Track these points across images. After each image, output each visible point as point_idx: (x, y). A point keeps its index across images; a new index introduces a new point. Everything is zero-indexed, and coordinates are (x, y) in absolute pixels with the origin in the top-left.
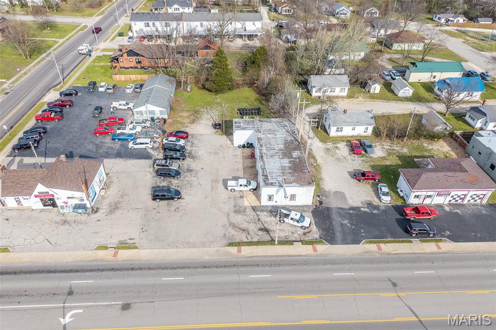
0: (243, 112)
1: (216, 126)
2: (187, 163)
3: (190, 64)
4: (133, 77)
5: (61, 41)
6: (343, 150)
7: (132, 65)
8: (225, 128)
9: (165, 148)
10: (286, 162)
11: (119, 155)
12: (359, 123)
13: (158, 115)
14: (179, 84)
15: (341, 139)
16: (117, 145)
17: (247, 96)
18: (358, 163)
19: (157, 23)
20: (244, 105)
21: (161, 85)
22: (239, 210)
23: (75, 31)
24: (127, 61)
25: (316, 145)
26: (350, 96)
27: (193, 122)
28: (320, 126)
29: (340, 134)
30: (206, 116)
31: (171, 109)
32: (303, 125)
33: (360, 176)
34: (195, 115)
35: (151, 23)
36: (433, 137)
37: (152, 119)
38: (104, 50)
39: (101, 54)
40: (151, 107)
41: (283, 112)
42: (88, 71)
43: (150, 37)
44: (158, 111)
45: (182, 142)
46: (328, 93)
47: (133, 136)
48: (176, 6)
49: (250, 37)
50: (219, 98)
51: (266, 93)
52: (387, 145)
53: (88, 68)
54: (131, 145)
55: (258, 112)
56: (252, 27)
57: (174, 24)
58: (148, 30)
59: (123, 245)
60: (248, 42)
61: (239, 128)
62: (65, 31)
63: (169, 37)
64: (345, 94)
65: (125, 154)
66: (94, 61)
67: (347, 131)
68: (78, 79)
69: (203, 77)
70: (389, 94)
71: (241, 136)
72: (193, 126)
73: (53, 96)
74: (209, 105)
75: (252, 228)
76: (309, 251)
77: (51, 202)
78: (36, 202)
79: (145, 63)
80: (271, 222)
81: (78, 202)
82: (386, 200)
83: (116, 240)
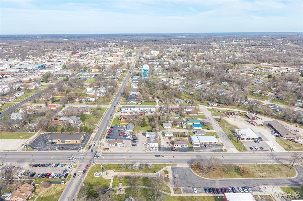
0: (148, 131)
1: (143, 134)
2: (137, 140)
3: (137, 120)
4: (124, 123)
5: (104, 113)
7: (124, 120)
8: (144, 134)
9: (133, 138)
10: (154, 140)
11: (125, 139)
12: (170, 134)
13: (131, 132)
14: (135, 125)
15: (167, 137)
16: (124, 137)
17: (149, 128)
18: (169, 141)
19: (128, 109)
20: (149, 130)
21: (131, 126)
22: (146, 147)
23: (106, 110)
24: (123, 120)
25: (162, 138)
26: (172, 128)
27: (138, 133)
28: (163, 134)
29: (167, 136)
30: (140, 132)
31: (133, 130)
32: (160, 134)
33: (168, 143)
34: (138, 132)
35: (127, 109)
36: (185, 136)
37: (130, 133)
38: (115, 116)
39: (115, 117)
40: (130, 130)
41: (155, 131)
42: (114, 122)
43: (126, 113)
44: (131, 131)
45: (136, 137)
46: (167, 127)
47: (127, 136)
48: (132, 101)
49: (152, 112)
50: (143, 128)
51: (153, 127)
52: (176, 138)
53: (113, 121)
54: (127, 137)
55: (151, 131)
56: (152, 109)
57: (132, 109)
58: (126, 111)
59: (128, 151)
60: (151, 113)
61: (147, 134)
62: (104, 110)
63: (131, 112)
64: (171, 127)
65: (126, 139)
66: (114, 119)
67: (168, 135)
68: (112, 124)
69: (140, 123)
70: (182, 127)
71: (147, 136)
72: (138, 134)
73: (108, 128)
74: (141, 130)
75: (148, 149)
76: (156, 152)
77: (117, 145)
78: (114, 145)
79: (127, 120)
80: (151, 149)
81: (121, 145)
82: (171, 146)
83: (127, 150)
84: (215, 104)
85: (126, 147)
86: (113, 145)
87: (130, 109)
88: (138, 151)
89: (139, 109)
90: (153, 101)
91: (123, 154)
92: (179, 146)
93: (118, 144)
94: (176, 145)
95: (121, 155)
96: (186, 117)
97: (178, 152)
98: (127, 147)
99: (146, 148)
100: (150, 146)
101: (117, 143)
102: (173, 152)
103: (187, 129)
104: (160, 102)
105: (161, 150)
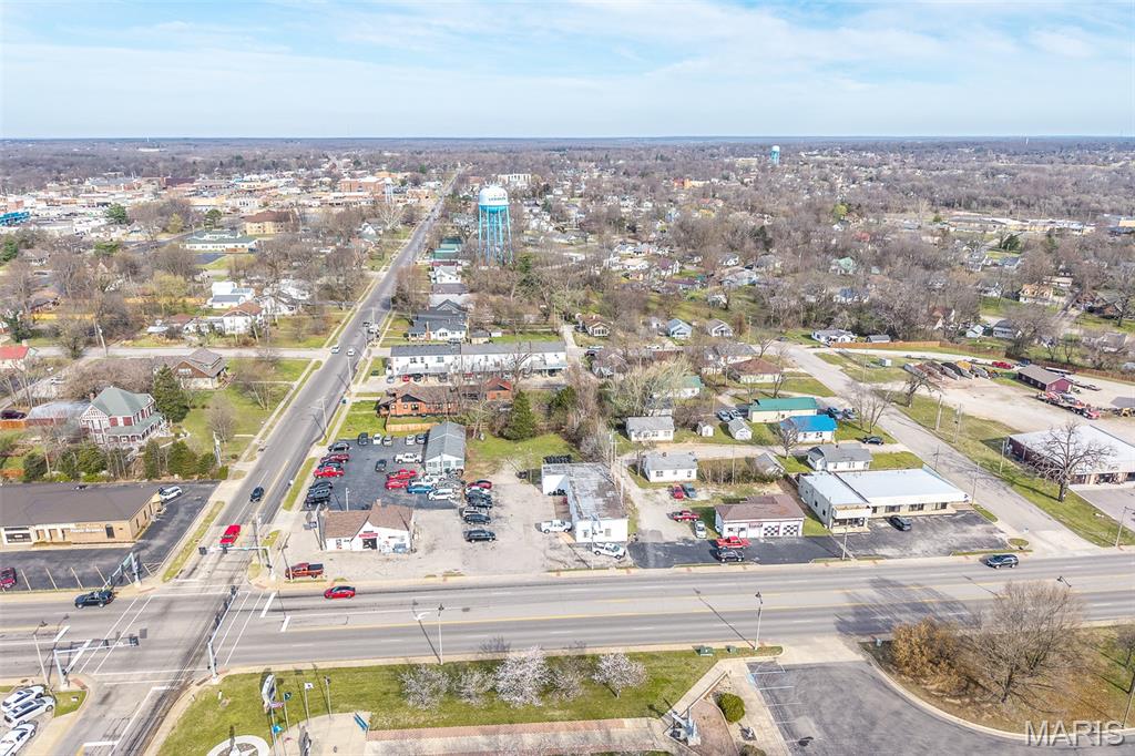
0: (549, 460)
1: (520, 475)
2: (494, 511)
3: (478, 409)
4: (412, 426)
5: (297, 383)
6: (664, 494)
7: (406, 412)
8: (532, 477)
9: (470, 499)
10: (600, 501)
11: (419, 506)
12: (679, 466)
13: (453, 466)
14: (469, 433)
15: (662, 484)
16: (415, 498)
17: (556, 444)
18: (678, 506)
19: (427, 359)
20: (551, 453)
21: (452, 434)
23: (308, 370)
24: (401, 408)
25: (634, 491)
26: (677, 440)
27: (494, 472)
28: (638, 470)
29: (661, 479)
30: (506, 466)
31: (466, 459)
32: (619, 470)
33: (678, 515)
34: (496, 467)
35: (418, 358)
36: (765, 480)
37: (447, 471)
38: (360, 395)
39: (357, 400)
40: (446, 457)
41: (595, 457)
42: (350, 420)
43: (418, 376)
44: (453, 461)
45: (486, 491)
46: (650, 438)
47: (433, 488)
48: (442, 331)
49: (552, 372)
50: (520, 446)
51: (575, 439)
52: (713, 489)
53: (348, 417)
54: (431, 495)
55: (568, 459)
56: (553, 359)
57: (449, 359)
58: (418, 367)
59: (447, 575)
60: (549, 378)
61: (549, 473)
62: (295, 370)
63: (442, 376)
64: (670, 437)
65: (426, 504)
66: (353, 408)
67: (668, 476)
69: (498, 424)
70: (725, 437)
71: (551, 482)
72: (493, 476)
73: (320, 451)
74: (510, 455)
75: (569, 559)
76: (623, 573)
77: (371, 543)
78: (358, 544)
79: (423, 409)
80: (587, 555)
81: (398, 542)
82: (702, 534)
83: (442, 571)
84: (844, 336)
85: (431, 549)
86: (345, 546)
87: (435, 358)
88: (510, 572)
89: (483, 357)
90: (545, 333)
91: (417, 598)
92: (753, 533)
93: (383, 534)
94: (736, 526)
95: (402, 605)
96: (733, 392)
97: (753, 567)
98: (436, 553)
99: (555, 554)
100: (580, 538)
101: (376, 530)
102: (725, 568)
103: (758, 441)
104: (581, 336)
105: (652, 562)
